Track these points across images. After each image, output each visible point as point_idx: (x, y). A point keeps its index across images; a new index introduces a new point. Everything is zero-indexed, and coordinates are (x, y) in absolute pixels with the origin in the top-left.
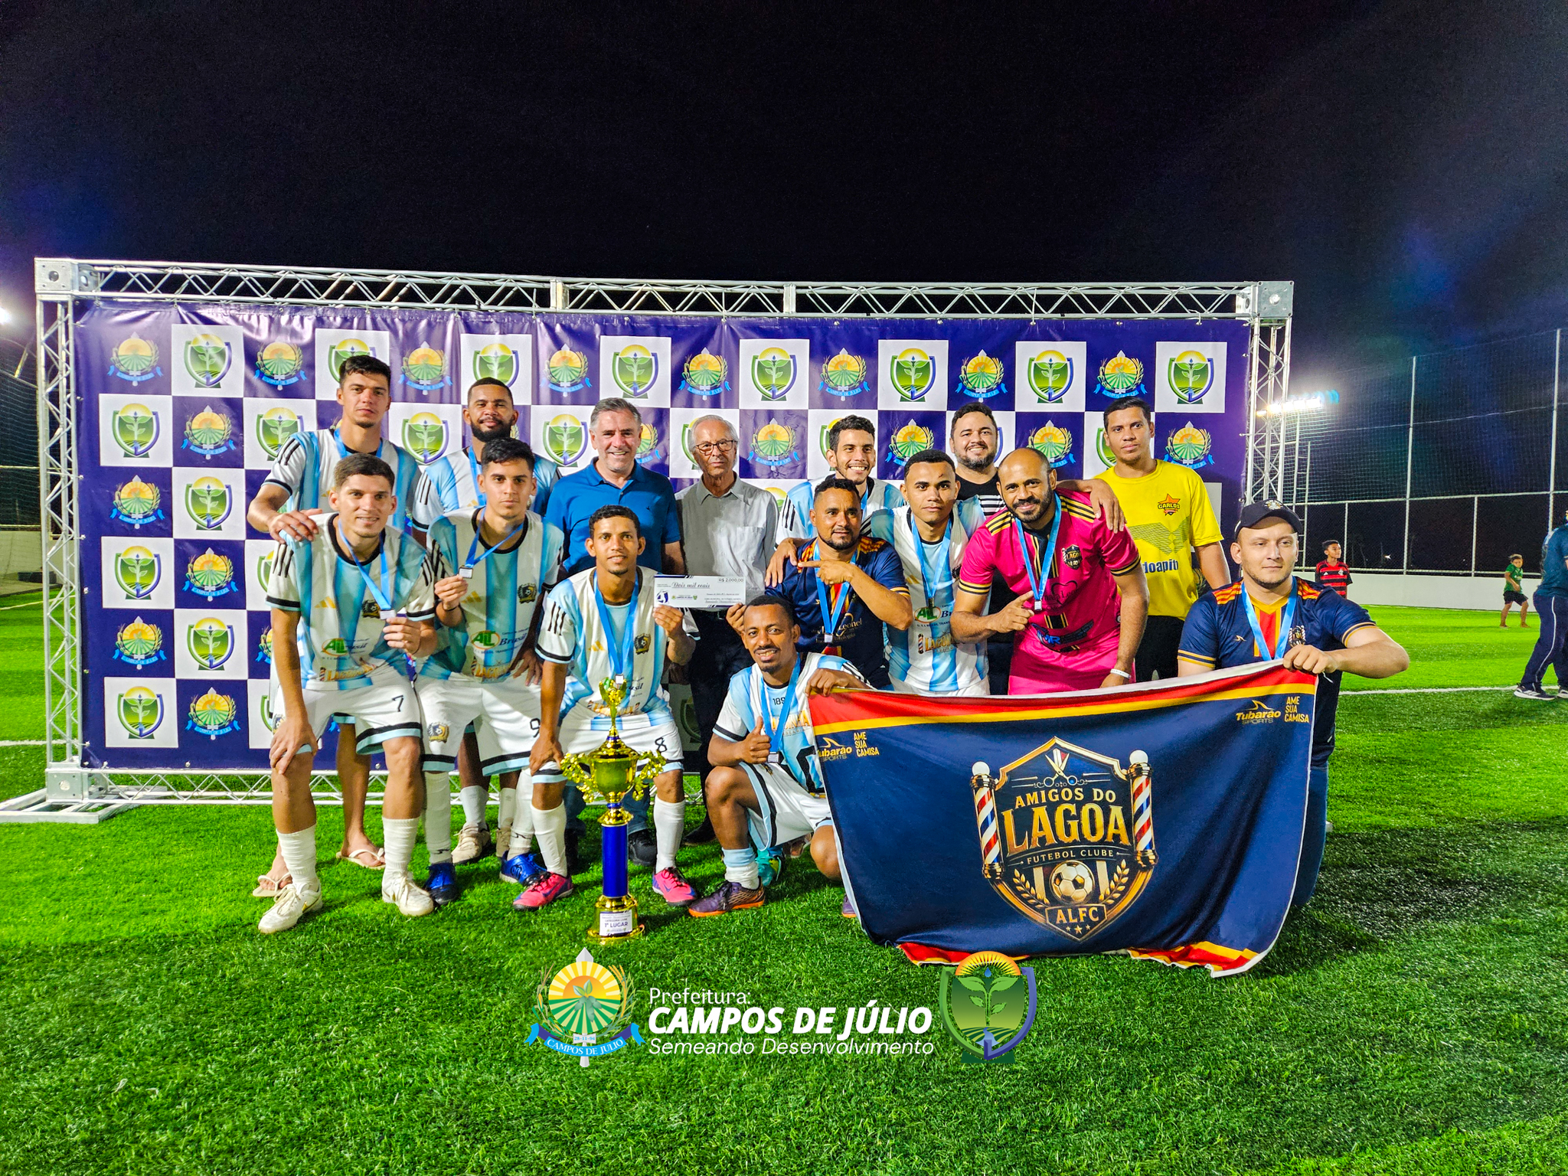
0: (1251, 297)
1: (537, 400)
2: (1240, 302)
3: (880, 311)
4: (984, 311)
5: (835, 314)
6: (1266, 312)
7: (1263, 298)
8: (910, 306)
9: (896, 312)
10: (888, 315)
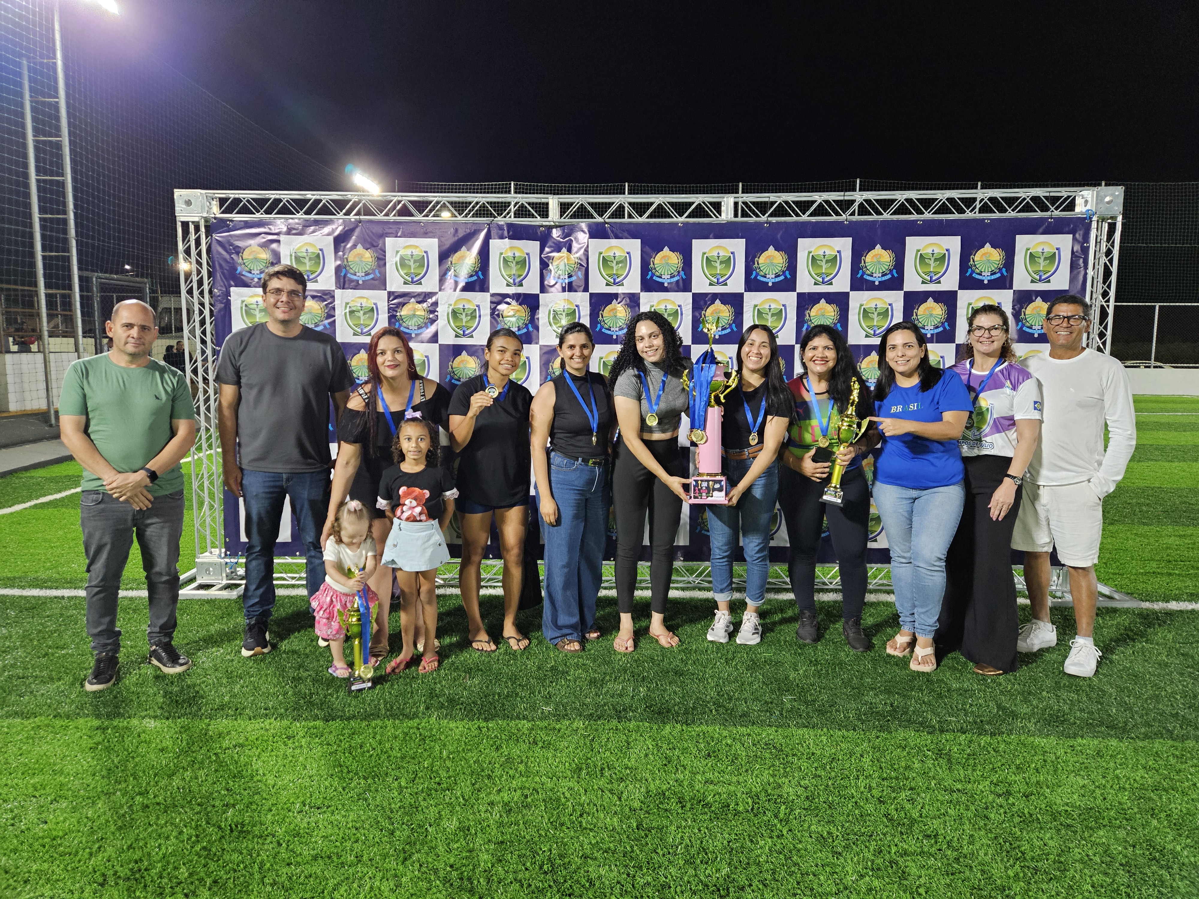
0: (1090, 200)
2: (1079, 201)
3: (797, 215)
4: (879, 213)
5: (763, 218)
6: (1103, 210)
7: (1099, 199)
8: (821, 211)
9: (811, 215)
10: (805, 218)
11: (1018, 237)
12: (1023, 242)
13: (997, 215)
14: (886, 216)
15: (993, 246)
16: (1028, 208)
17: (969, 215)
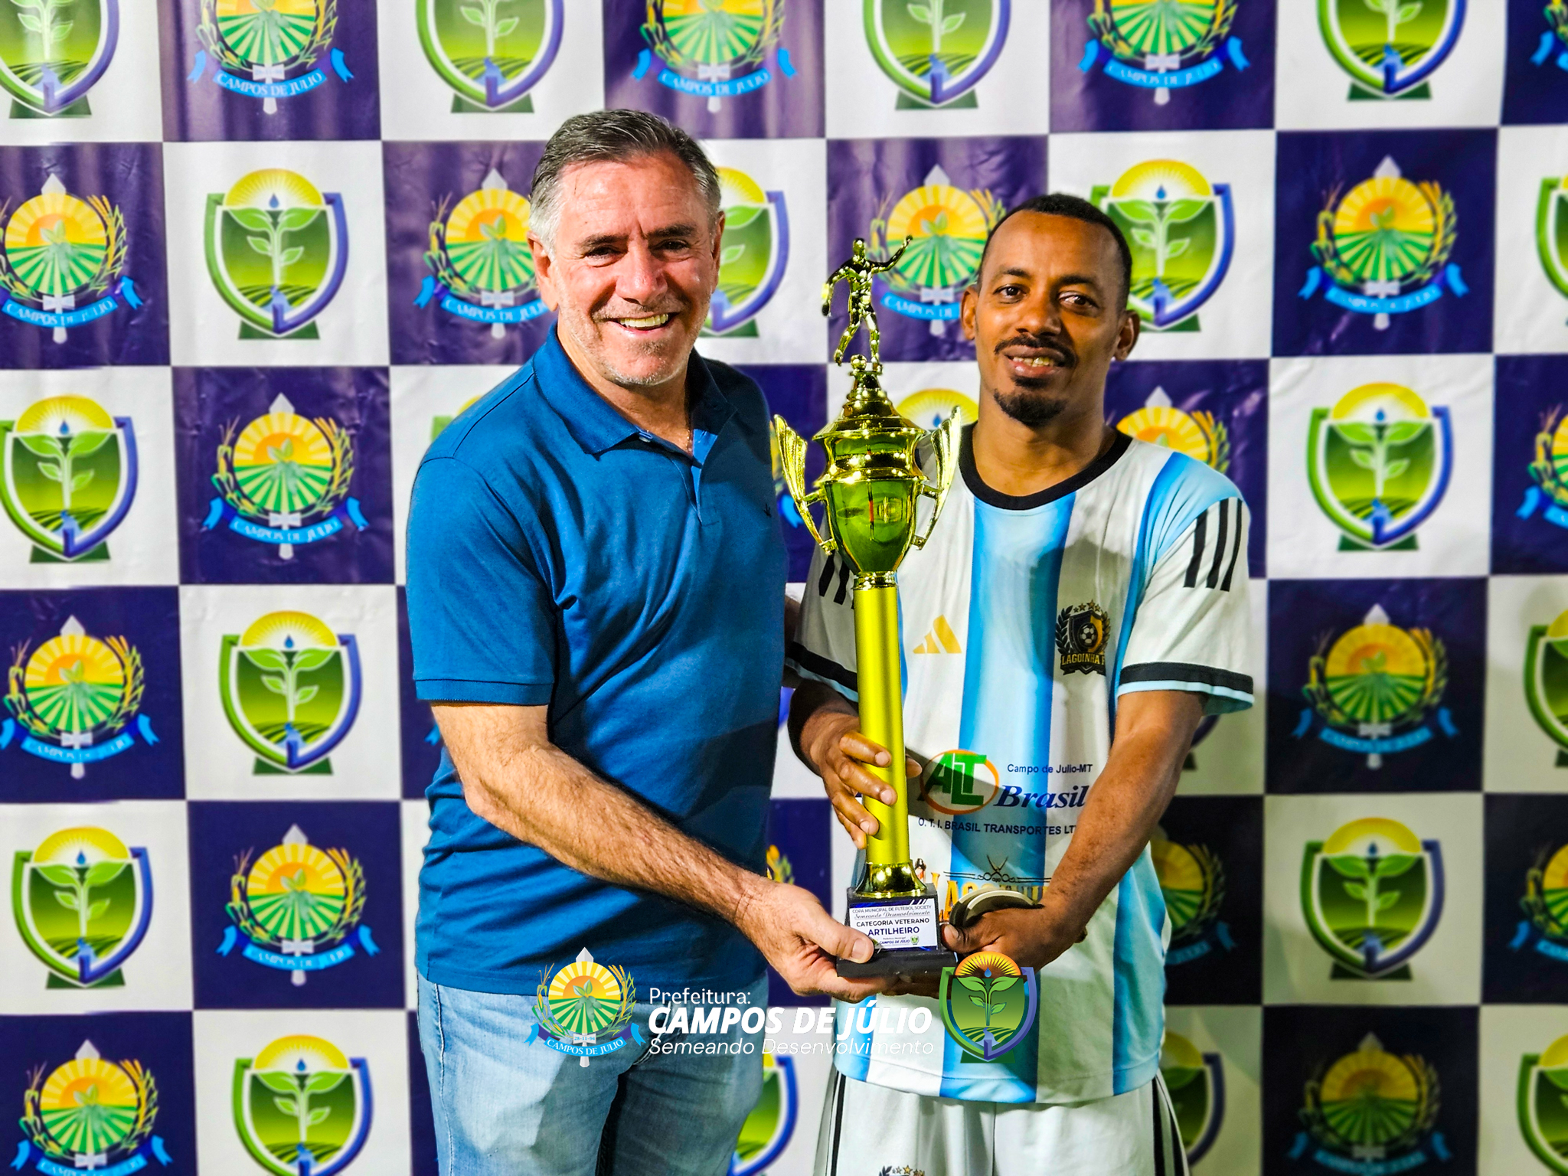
1: (181, 129)
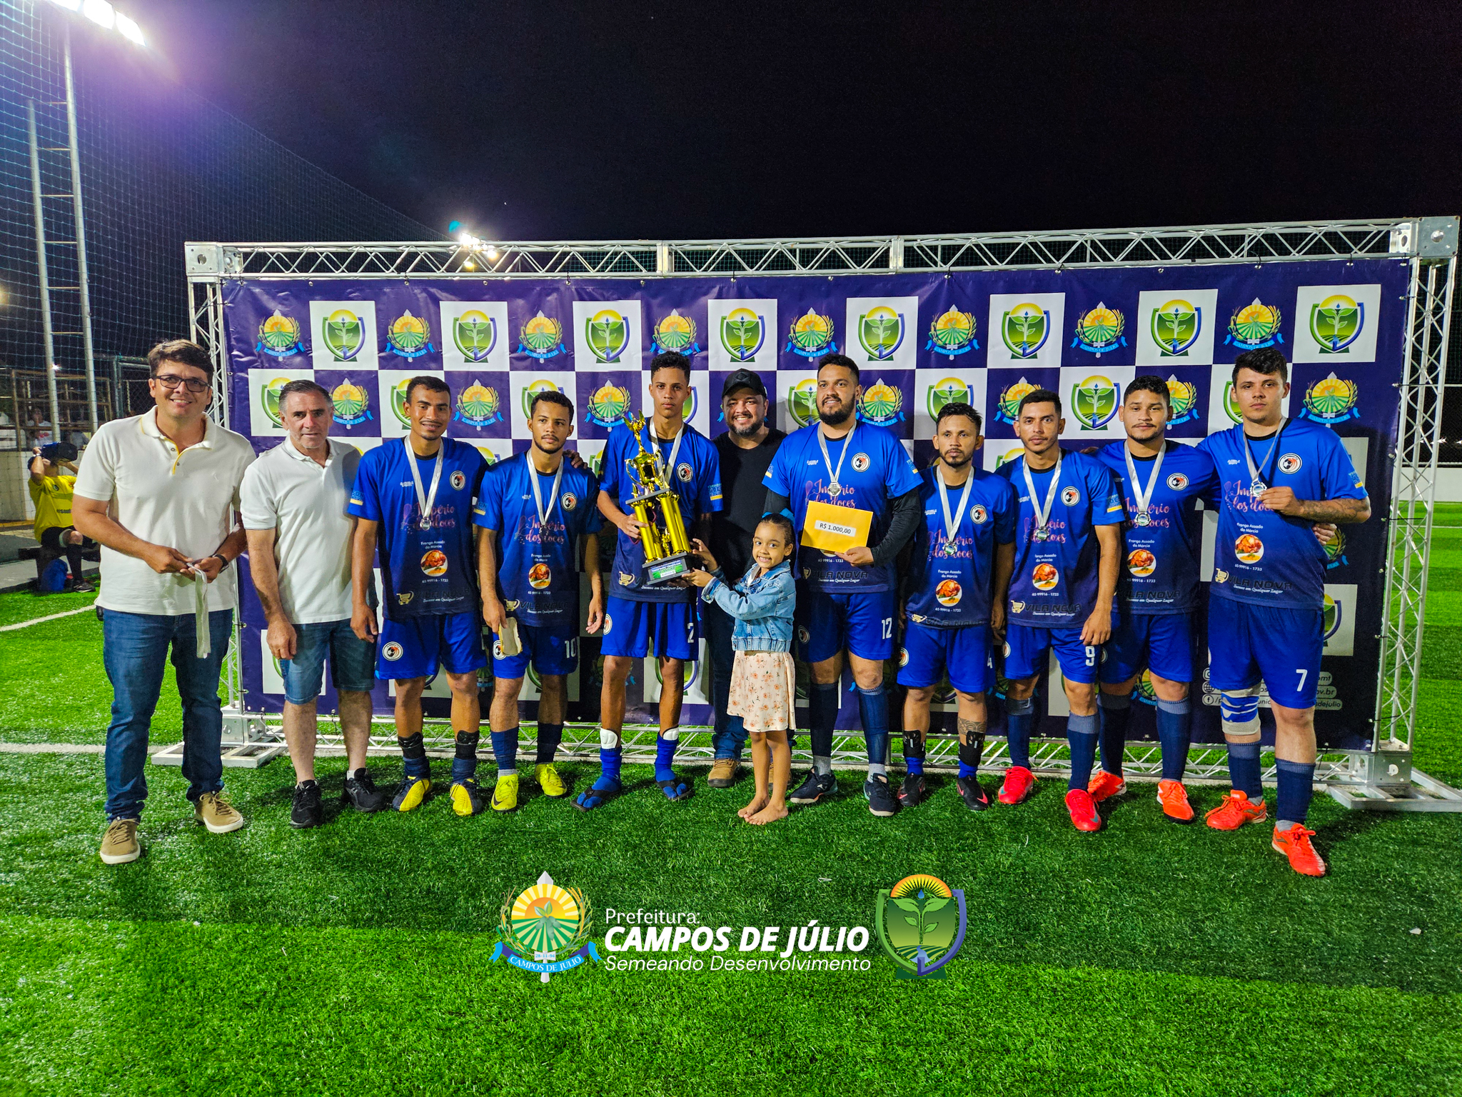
0: (1410, 235)
2: (1394, 238)
4: (1106, 258)
5: (946, 268)
6: (1429, 251)
7: (1424, 235)
8: (1025, 256)
9: (1009, 263)
10: (1001, 266)
11: (1302, 291)
12: (1309, 298)
13: (1276, 259)
14: (1117, 262)
15: (1265, 303)
16: (1319, 248)
17: (1234, 259)
